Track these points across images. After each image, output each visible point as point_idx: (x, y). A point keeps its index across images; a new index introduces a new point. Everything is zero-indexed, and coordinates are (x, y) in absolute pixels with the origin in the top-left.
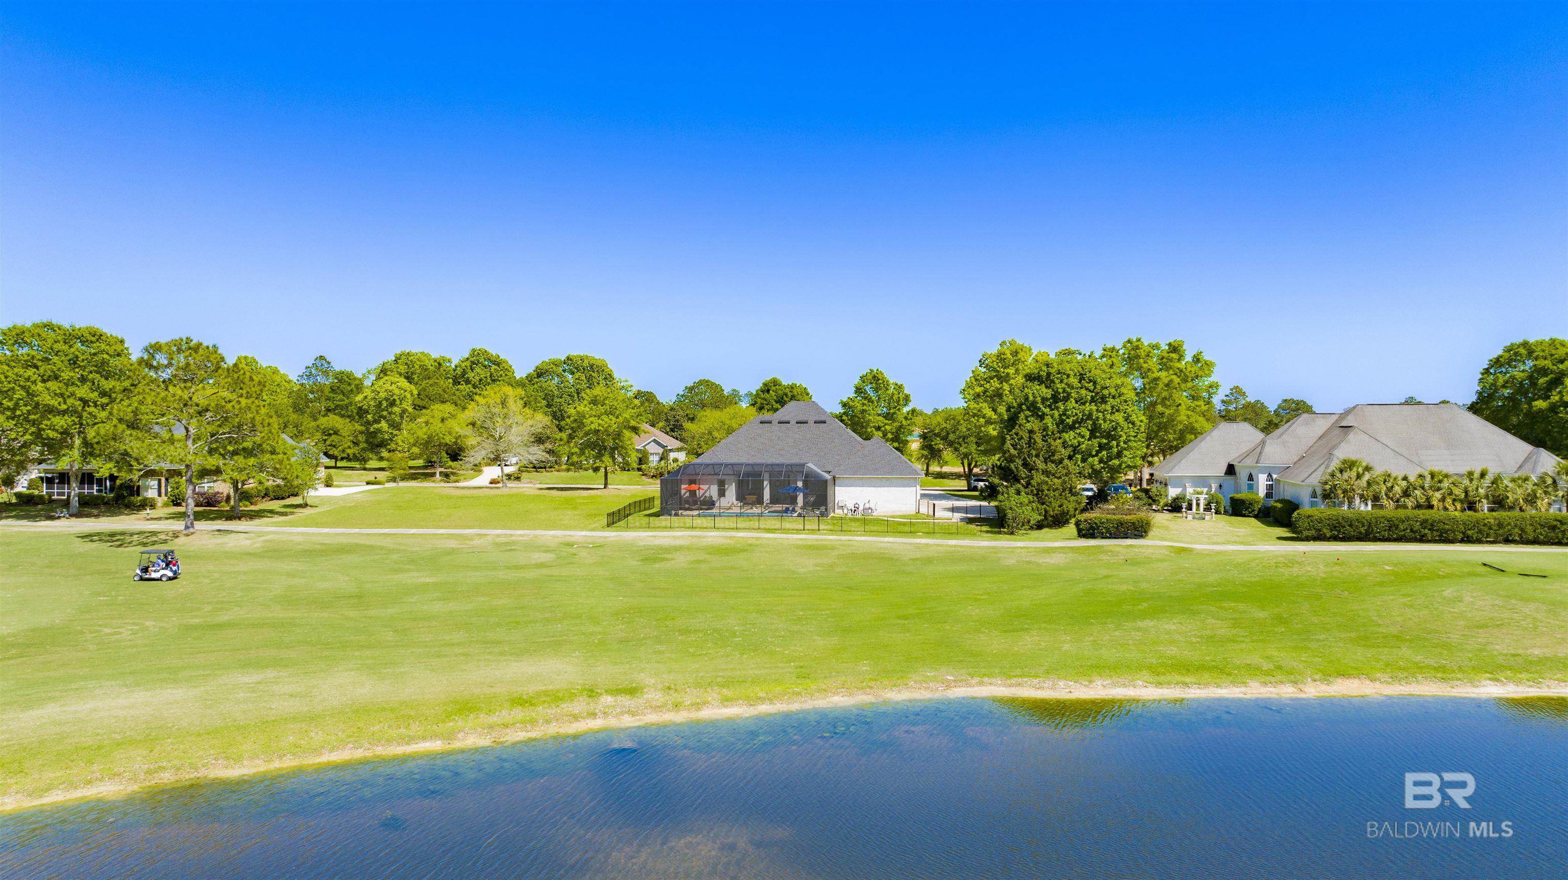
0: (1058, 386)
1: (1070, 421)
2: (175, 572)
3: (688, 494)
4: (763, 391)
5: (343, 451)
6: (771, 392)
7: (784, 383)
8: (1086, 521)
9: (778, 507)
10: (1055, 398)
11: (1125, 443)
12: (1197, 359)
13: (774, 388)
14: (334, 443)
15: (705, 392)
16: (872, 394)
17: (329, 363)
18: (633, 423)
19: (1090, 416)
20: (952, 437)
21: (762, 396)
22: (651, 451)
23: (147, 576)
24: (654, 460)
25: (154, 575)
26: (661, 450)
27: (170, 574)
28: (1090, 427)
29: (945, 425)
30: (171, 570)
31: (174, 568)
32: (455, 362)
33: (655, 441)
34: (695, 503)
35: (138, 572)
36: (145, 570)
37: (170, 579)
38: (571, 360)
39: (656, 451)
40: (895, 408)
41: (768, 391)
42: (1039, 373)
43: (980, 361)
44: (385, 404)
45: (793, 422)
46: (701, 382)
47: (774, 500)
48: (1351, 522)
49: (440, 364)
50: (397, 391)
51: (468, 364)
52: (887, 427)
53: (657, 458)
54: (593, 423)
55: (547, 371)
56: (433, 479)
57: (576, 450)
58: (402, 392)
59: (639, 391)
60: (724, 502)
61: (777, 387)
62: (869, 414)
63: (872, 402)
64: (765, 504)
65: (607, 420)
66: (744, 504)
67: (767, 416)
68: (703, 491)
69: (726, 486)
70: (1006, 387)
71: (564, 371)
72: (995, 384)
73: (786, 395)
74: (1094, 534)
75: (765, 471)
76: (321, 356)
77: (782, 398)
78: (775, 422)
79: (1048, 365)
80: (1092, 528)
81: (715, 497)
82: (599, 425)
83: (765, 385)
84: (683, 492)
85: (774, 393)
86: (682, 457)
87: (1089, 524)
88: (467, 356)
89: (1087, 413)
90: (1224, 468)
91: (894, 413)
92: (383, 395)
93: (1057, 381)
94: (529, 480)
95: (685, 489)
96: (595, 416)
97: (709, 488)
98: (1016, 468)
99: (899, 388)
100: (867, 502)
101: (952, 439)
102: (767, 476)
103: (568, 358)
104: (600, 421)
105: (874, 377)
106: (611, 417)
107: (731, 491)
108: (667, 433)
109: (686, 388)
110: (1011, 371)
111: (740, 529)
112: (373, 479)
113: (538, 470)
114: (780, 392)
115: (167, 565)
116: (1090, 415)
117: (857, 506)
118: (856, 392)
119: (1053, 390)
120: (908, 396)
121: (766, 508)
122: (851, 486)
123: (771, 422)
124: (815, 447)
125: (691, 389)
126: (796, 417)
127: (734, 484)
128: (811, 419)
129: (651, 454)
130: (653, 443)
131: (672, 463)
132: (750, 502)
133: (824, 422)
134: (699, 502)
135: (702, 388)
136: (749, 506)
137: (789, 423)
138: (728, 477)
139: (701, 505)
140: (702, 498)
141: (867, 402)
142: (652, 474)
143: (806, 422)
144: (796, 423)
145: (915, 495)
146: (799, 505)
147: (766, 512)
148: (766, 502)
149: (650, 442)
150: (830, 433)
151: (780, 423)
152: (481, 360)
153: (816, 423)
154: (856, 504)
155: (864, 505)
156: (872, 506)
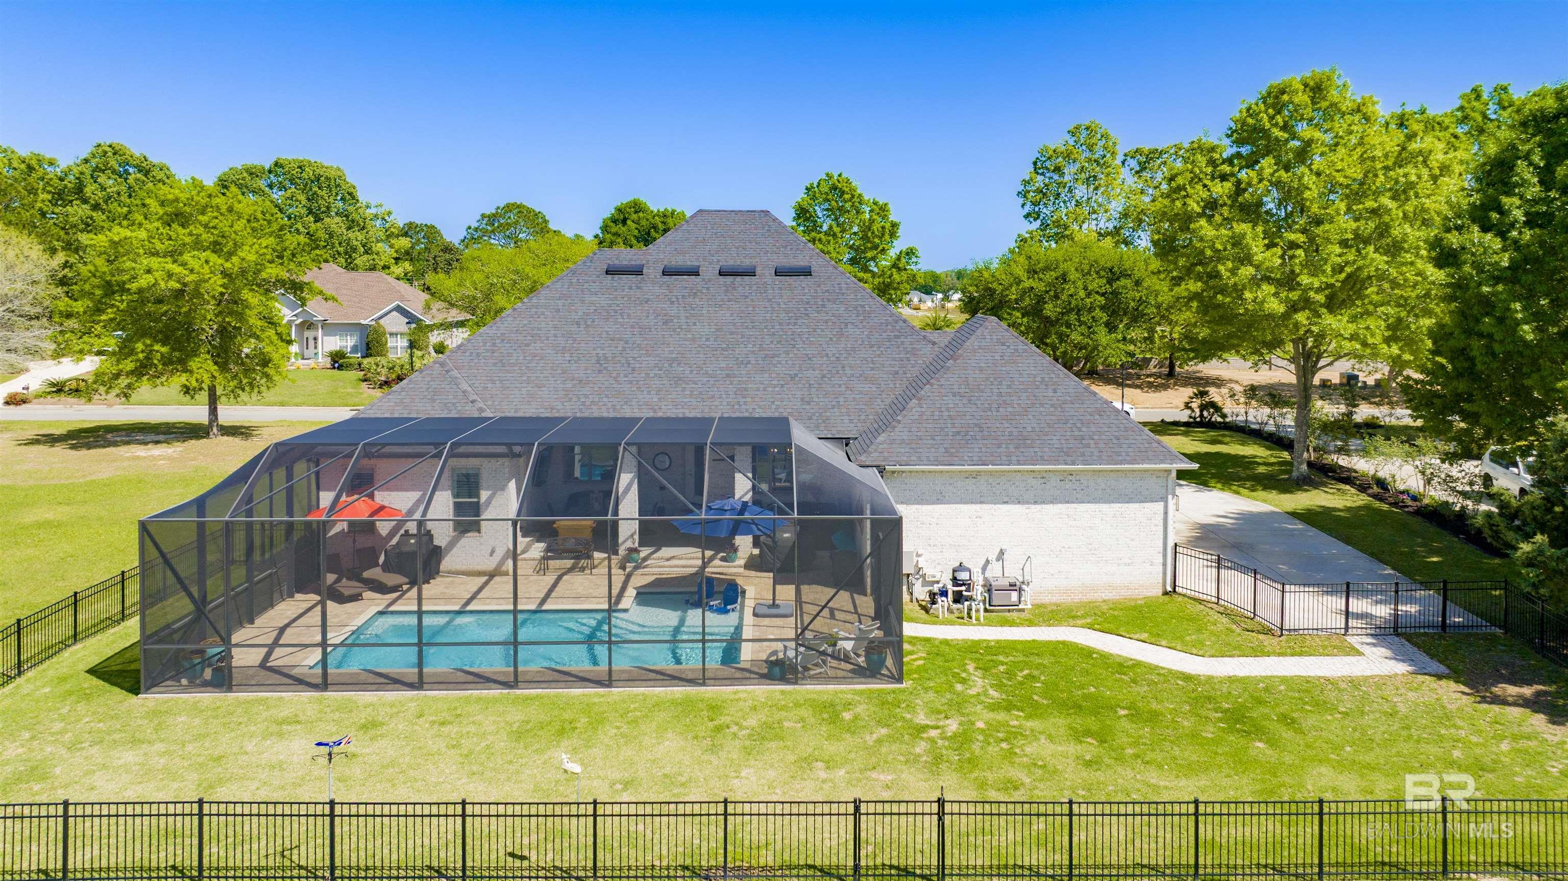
3: (341, 527)
4: (615, 221)
6: (629, 222)
7: (653, 208)
9: (676, 564)
13: (635, 216)
15: (517, 223)
16: (828, 223)
18: (272, 272)
20: (1050, 309)
21: (614, 230)
22: (389, 329)
24: (394, 348)
26: (410, 328)
29: (1027, 284)
32: (63, 165)
33: (399, 309)
38: (282, 166)
39: (401, 330)
40: (875, 247)
41: (624, 221)
45: (709, 271)
46: (509, 208)
47: (657, 537)
53: (402, 343)
59: (411, 223)
60: (471, 554)
61: (641, 214)
63: (834, 236)
64: (622, 551)
65: (196, 264)
66: (550, 553)
67: (621, 252)
68: (393, 520)
69: (484, 495)
71: (271, 185)
73: (655, 227)
77: (648, 234)
78: (652, 272)
81: (442, 534)
82: (170, 275)
83: (619, 211)
85: (633, 226)
91: (874, 259)
96: (165, 254)
97: (421, 502)
99: (881, 209)
100: (993, 557)
102: (627, 458)
103: (276, 164)
104: (176, 269)
106: (209, 255)
107: (503, 508)
109: (483, 216)
114: (645, 222)
117: (963, 576)
118: (798, 217)
120: (894, 225)
121: (630, 566)
122: (938, 501)
123: (637, 271)
124: (787, 353)
125: (491, 219)
126: (715, 259)
127: (512, 485)
128: (765, 264)
129: (391, 334)
130: (394, 313)
131: (433, 353)
132: (570, 544)
133: (806, 272)
134: (382, 559)
135: (513, 217)
136: (568, 563)
137: (696, 274)
138: (486, 467)
139: (386, 568)
140: (394, 541)
141: (822, 236)
142: (383, 378)
143: (751, 273)
144: (721, 274)
145: (1161, 528)
146: (739, 554)
147: (631, 592)
148: (629, 544)
149: (390, 312)
150: (829, 305)
151: (665, 273)
152: (114, 163)
153: (779, 272)
154: (961, 567)
155: (984, 569)
156: (1013, 573)
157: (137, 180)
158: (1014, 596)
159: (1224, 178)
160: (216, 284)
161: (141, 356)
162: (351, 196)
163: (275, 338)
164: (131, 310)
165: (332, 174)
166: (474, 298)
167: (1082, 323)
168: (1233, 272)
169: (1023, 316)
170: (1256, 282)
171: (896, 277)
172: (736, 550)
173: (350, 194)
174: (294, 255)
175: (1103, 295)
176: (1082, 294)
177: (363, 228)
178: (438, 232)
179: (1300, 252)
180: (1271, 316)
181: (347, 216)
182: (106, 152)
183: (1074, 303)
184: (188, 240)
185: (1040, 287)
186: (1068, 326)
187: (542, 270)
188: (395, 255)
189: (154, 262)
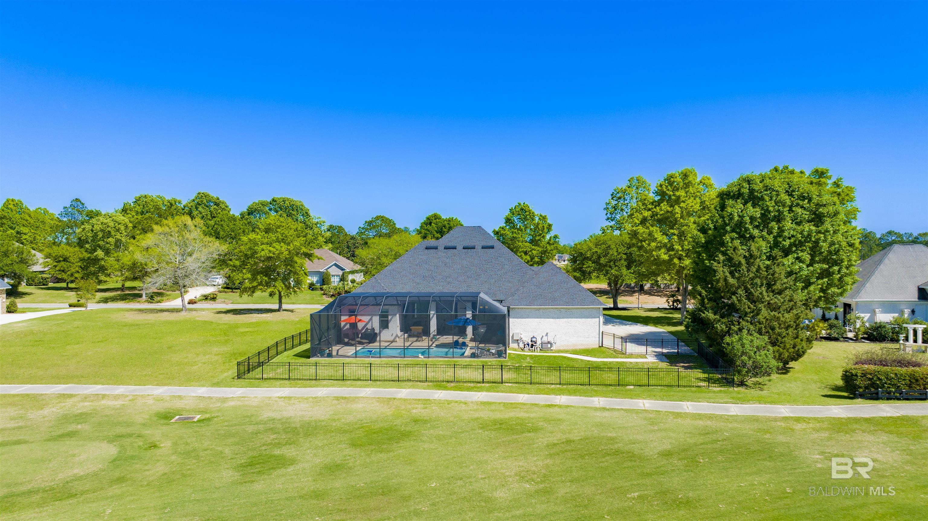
0: (768, 204)
1: (787, 243)
3: (348, 326)
4: (426, 224)
5: (72, 275)
6: (432, 224)
7: (444, 217)
8: (864, 375)
9: (448, 339)
10: (765, 217)
11: (847, 268)
13: (435, 221)
14: (62, 269)
15: (381, 225)
16: (519, 225)
17: (83, 204)
18: (304, 249)
20: (603, 260)
21: (426, 228)
22: (332, 273)
24: (335, 281)
26: (340, 273)
29: (596, 250)
32: (184, 203)
33: (336, 265)
34: (356, 336)
38: (275, 201)
39: (337, 274)
40: (540, 235)
41: (430, 223)
42: (739, 190)
43: (612, 195)
44: (100, 235)
45: (459, 248)
46: (378, 218)
47: (441, 331)
49: (171, 204)
50: (112, 224)
52: (533, 252)
53: (337, 279)
54: (264, 251)
55: (256, 210)
56: (140, 299)
57: (249, 276)
58: (117, 224)
59: (331, 225)
60: (386, 335)
61: (437, 220)
62: (518, 241)
63: (521, 230)
64: (431, 336)
65: (278, 247)
66: (410, 336)
67: (431, 241)
68: (363, 324)
69: (390, 317)
70: (677, 209)
71: (270, 210)
72: (665, 206)
73: (445, 226)
75: (432, 301)
76: (77, 199)
77: (442, 229)
78: (441, 248)
79: (749, 182)
80: (873, 384)
81: (377, 331)
82: (270, 251)
83: (428, 219)
84: (343, 324)
85: (435, 225)
86: (359, 277)
87: (870, 379)
88: (193, 198)
89: (806, 233)
90: (915, 292)
91: (539, 240)
93: (767, 198)
94: (223, 300)
95: (344, 321)
96: (267, 244)
97: (371, 319)
98: (738, 300)
99: (544, 218)
100: (544, 335)
101: (604, 263)
102: (433, 305)
103: (273, 200)
104: (271, 249)
105: (522, 209)
106: (282, 244)
107: (395, 322)
108: (348, 258)
109: (366, 222)
110: (681, 193)
111: (402, 381)
112: (77, 302)
113: (234, 290)
114: (440, 224)
116: (809, 235)
117: (534, 340)
118: (506, 222)
119: (762, 209)
120: (550, 225)
121: (434, 340)
122: (527, 318)
123: (436, 248)
124: (484, 274)
125: (370, 223)
126: (462, 243)
127: (398, 315)
128: (479, 244)
129: (333, 276)
130: (334, 266)
131: (350, 284)
132: (416, 333)
133: (492, 247)
134: (360, 336)
135: (379, 222)
136: (415, 339)
137: (456, 248)
138: (391, 308)
139: (361, 338)
140: (363, 331)
141: (516, 230)
142: (331, 294)
143: (473, 248)
144: (464, 248)
145: (598, 326)
146: (468, 337)
147: (434, 345)
148: (434, 333)
149: (332, 266)
150: (499, 258)
151: (445, 248)
152: (205, 201)
153: (483, 248)
154: (534, 337)
155: (542, 339)
156: (551, 339)
157: (214, 208)
158: (549, 346)
159: (649, 210)
160: (285, 254)
161: (259, 281)
162: (307, 214)
163: (304, 274)
165: (299, 204)
166: (373, 259)
167: (616, 266)
168: (649, 245)
169: (593, 263)
170: (659, 248)
171: (549, 248)
172: (467, 335)
173: (306, 213)
174: (309, 243)
175: (625, 254)
176: (616, 254)
177: (312, 229)
178: (343, 229)
179: (675, 237)
180: (664, 261)
181: (305, 223)
182: (202, 196)
183: (613, 257)
184: (275, 238)
185: (599, 251)
186: (610, 267)
187: (400, 247)
188: (325, 240)
189: (264, 246)
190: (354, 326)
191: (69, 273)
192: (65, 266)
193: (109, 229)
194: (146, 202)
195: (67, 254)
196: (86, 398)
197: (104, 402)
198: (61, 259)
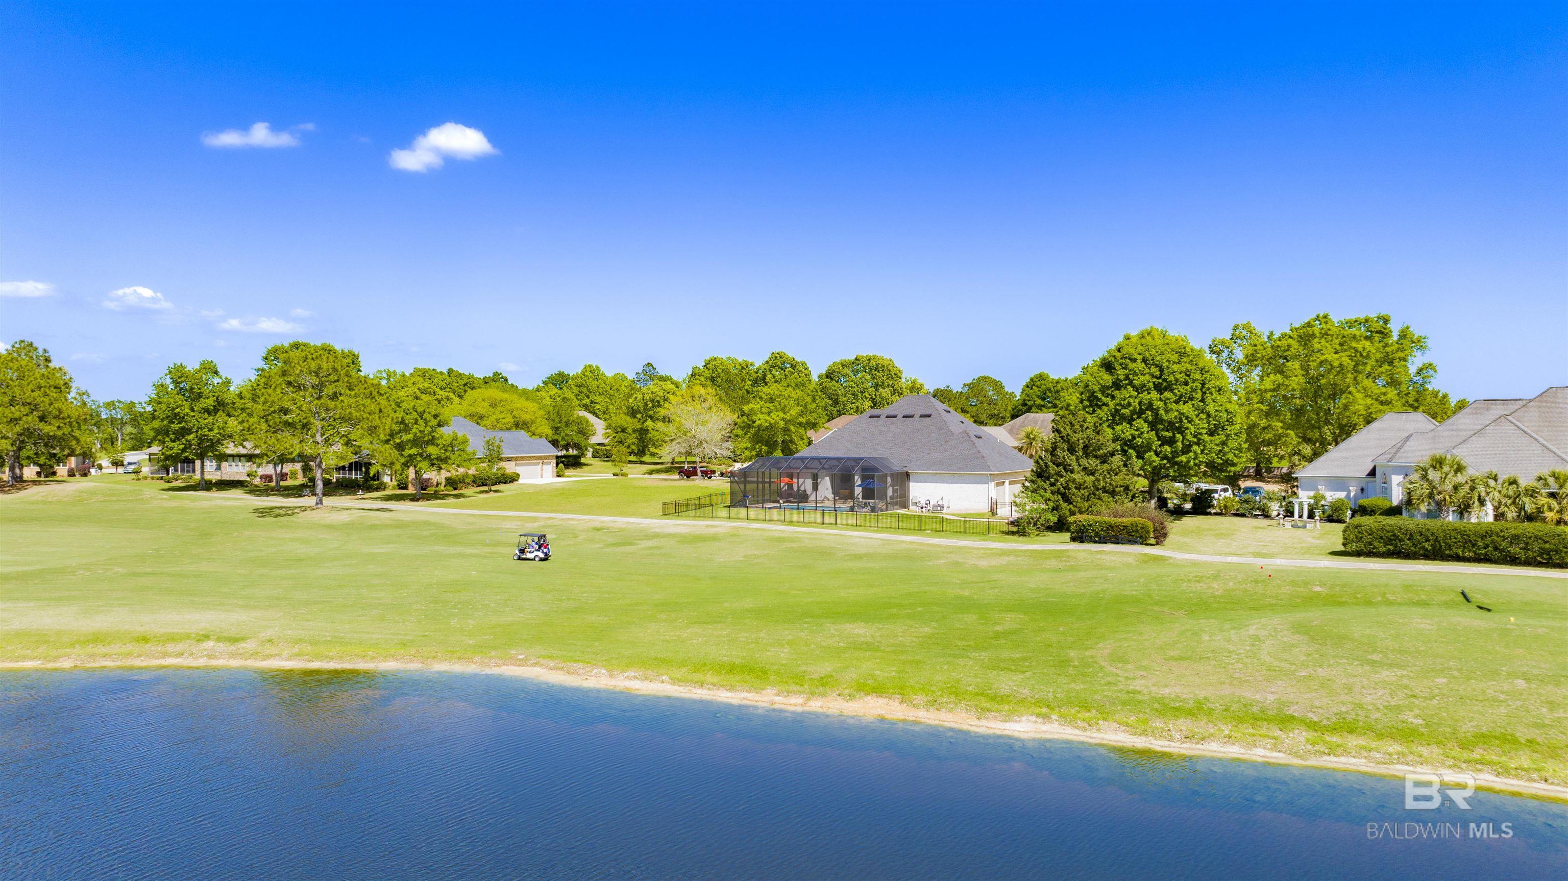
0: (1122, 372)
2: (546, 554)
3: (786, 487)
4: (1028, 387)
12: (1403, 335)
19: (1150, 406)
23: (524, 556)
25: (529, 556)
27: (542, 556)
28: (1150, 418)
30: (543, 552)
31: (545, 550)
32: (757, 365)
34: (790, 495)
35: (517, 552)
36: (522, 551)
37: (541, 560)
38: (858, 360)
45: (900, 416)
48: (1411, 535)
49: (743, 368)
51: (766, 367)
60: (819, 496)
66: (838, 497)
68: (799, 485)
69: (819, 480)
74: (1082, 538)
76: (652, 361)
78: (884, 416)
81: (809, 491)
88: (766, 359)
89: (1147, 402)
90: (1369, 469)
92: (647, 397)
97: (804, 482)
100: (940, 499)
102: (858, 469)
103: (857, 359)
104: (768, 418)
107: (826, 484)
111: (769, 520)
112: (620, 472)
115: (540, 547)
117: (929, 503)
122: (922, 481)
123: (878, 417)
126: (904, 412)
127: (828, 478)
128: (918, 413)
132: (842, 495)
133: (928, 416)
136: (842, 500)
137: (896, 417)
138: (822, 471)
139: (796, 498)
140: (798, 492)
143: (912, 416)
144: (903, 417)
145: (987, 492)
148: (858, 496)
151: (887, 417)
152: (779, 363)
153: (921, 416)
154: (929, 500)
156: (943, 503)
157: (790, 371)
158: (939, 508)
160: (782, 424)
164: (755, 435)
165: (886, 363)
190: (790, 486)
191: (626, 444)
192: (622, 437)
193: (658, 398)
194: (715, 366)
195: (625, 424)
196: (562, 520)
197: (569, 522)
198: (619, 430)
